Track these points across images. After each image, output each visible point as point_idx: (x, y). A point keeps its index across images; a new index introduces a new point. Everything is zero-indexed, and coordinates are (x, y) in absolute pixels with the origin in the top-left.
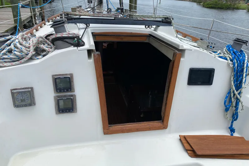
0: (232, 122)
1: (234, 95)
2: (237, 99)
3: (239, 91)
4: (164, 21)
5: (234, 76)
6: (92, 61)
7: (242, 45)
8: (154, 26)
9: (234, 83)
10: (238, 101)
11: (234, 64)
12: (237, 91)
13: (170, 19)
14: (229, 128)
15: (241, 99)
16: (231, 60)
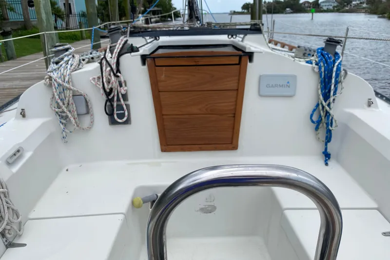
0: (326, 145)
1: (323, 107)
2: (327, 112)
3: (328, 102)
4: (253, 28)
5: (321, 83)
6: (146, 67)
7: (336, 46)
8: (242, 36)
9: (322, 91)
10: (328, 114)
11: (320, 68)
12: (325, 102)
13: (259, 25)
14: (323, 153)
15: (331, 112)
16: (317, 64)
